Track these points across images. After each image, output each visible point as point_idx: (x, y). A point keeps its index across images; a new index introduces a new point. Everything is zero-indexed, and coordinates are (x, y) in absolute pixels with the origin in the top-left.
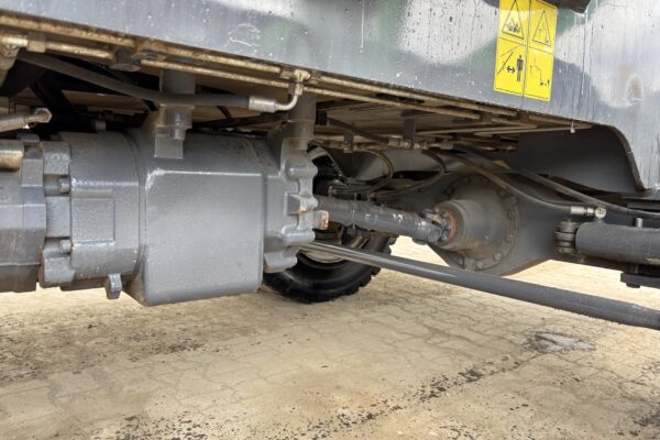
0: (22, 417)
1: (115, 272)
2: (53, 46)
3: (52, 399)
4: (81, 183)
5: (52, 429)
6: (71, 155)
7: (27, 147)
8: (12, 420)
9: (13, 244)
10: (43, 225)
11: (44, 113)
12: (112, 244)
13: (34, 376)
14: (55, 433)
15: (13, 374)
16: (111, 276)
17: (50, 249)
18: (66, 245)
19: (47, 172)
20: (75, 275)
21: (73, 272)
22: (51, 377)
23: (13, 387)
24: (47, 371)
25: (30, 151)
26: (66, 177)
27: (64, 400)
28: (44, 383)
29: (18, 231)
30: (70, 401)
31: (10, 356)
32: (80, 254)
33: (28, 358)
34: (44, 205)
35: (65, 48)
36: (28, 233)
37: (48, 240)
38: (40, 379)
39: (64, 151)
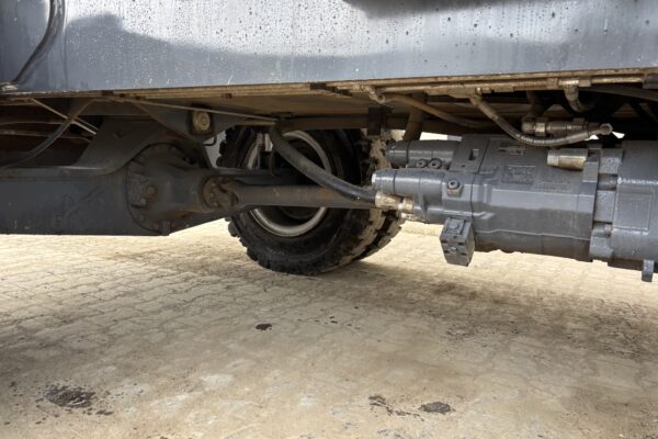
0: (607, 380)
1: (649, 258)
2: (596, 81)
3: (638, 378)
4: (625, 181)
5: (626, 399)
6: (623, 159)
7: (590, 154)
8: (598, 379)
9: (571, 222)
10: (591, 211)
11: (607, 127)
12: (645, 234)
13: (633, 357)
14: (626, 402)
15: (618, 349)
16: (645, 261)
17: (597, 230)
18: (607, 228)
19: (601, 172)
20: (613, 253)
21: (611, 251)
22: (646, 363)
23: (612, 358)
24: (645, 357)
25: (593, 156)
26: (615, 176)
27: (647, 384)
28: (638, 365)
29: (573, 213)
30: (652, 387)
31: (621, 335)
32: (617, 237)
33: (635, 343)
34: (593, 196)
35: (605, 80)
36: (580, 215)
37: (595, 223)
38: (636, 361)
39: (617, 156)
